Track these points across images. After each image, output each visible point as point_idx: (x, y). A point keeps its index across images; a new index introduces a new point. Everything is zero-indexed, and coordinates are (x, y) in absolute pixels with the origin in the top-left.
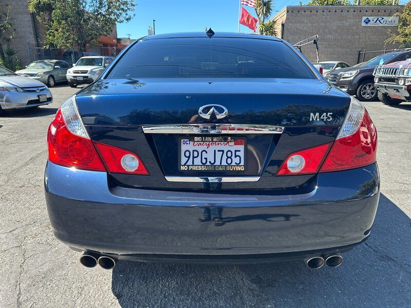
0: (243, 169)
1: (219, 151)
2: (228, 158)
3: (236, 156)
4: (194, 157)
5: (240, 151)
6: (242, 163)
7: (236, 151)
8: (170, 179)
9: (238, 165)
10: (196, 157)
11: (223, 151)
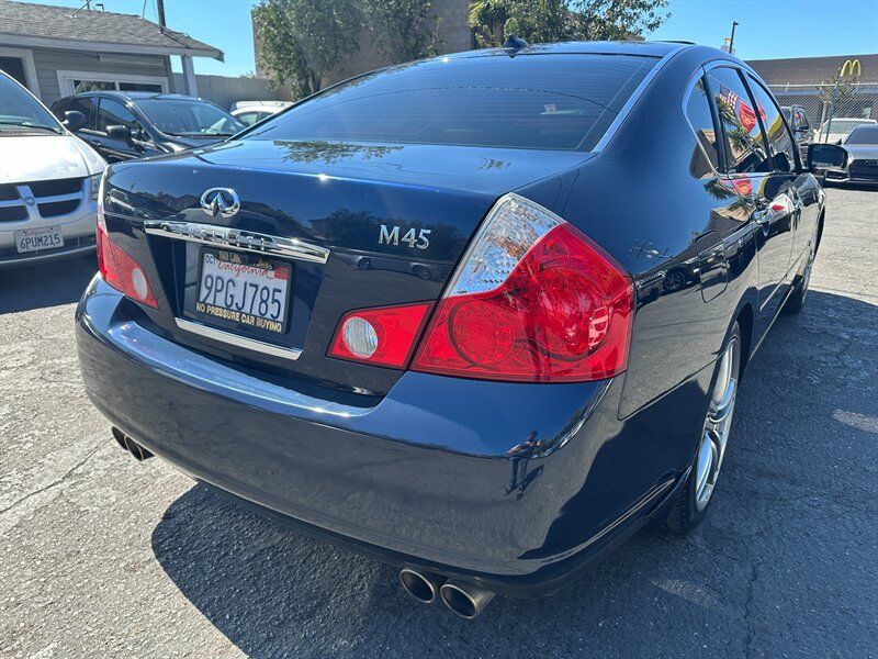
0: (279, 331)
1: (251, 285)
2: (263, 301)
3: (274, 301)
4: (217, 291)
5: (280, 291)
6: (281, 318)
7: (275, 290)
8: (182, 324)
9: (274, 319)
10: (220, 291)
11: (256, 286)
